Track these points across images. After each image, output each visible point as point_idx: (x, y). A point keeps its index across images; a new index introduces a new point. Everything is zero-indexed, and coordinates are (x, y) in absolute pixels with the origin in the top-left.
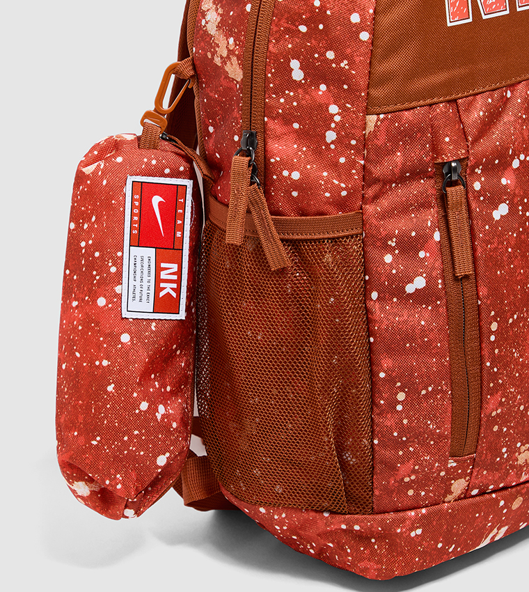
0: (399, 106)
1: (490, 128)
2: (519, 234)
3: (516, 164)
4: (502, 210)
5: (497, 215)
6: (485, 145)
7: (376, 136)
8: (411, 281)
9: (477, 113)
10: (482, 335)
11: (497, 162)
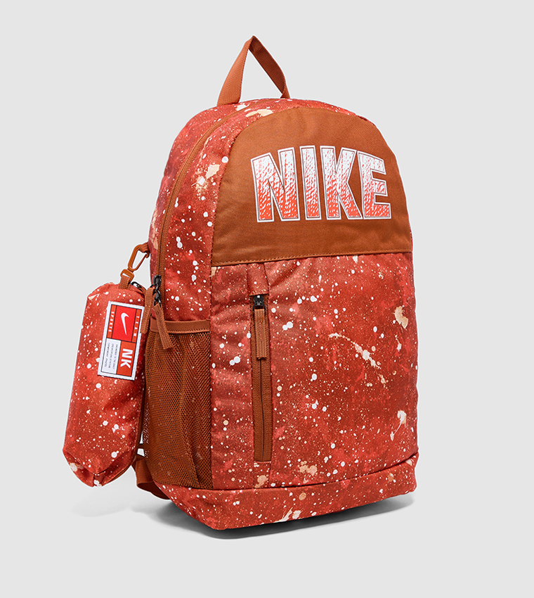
0: (229, 263)
1: (284, 280)
2: (299, 339)
3: (299, 301)
4: (290, 325)
5: (285, 328)
6: (279, 289)
7: (216, 278)
8: (233, 359)
9: (275, 271)
10: (273, 392)
11: (287, 299)
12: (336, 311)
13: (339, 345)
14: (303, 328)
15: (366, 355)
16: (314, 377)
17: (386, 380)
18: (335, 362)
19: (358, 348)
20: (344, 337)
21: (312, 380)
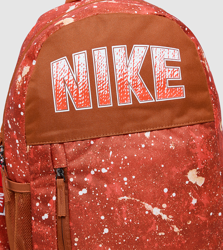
0: (38, 143)
1: (79, 156)
2: (91, 202)
3: (92, 172)
4: (85, 191)
5: (81, 193)
6: (75, 164)
8: (43, 215)
9: (72, 150)
11: (82, 171)
12: (125, 179)
13: (129, 206)
14: (95, 193)
15: (156, 211)
16: (106, 231)
17: (179, 229)
18: (125, 219)
19: (148, 206)
20: (133, 199)
21: (104, 233)
